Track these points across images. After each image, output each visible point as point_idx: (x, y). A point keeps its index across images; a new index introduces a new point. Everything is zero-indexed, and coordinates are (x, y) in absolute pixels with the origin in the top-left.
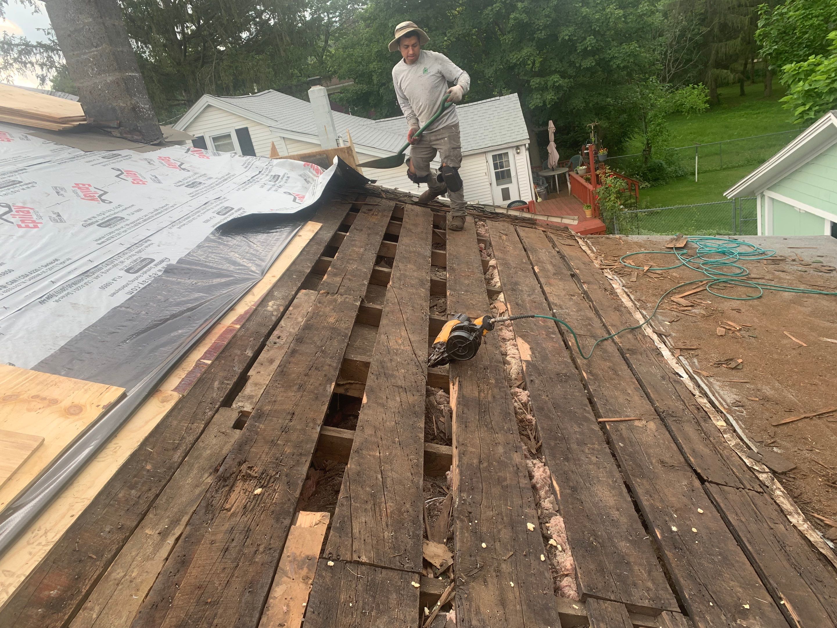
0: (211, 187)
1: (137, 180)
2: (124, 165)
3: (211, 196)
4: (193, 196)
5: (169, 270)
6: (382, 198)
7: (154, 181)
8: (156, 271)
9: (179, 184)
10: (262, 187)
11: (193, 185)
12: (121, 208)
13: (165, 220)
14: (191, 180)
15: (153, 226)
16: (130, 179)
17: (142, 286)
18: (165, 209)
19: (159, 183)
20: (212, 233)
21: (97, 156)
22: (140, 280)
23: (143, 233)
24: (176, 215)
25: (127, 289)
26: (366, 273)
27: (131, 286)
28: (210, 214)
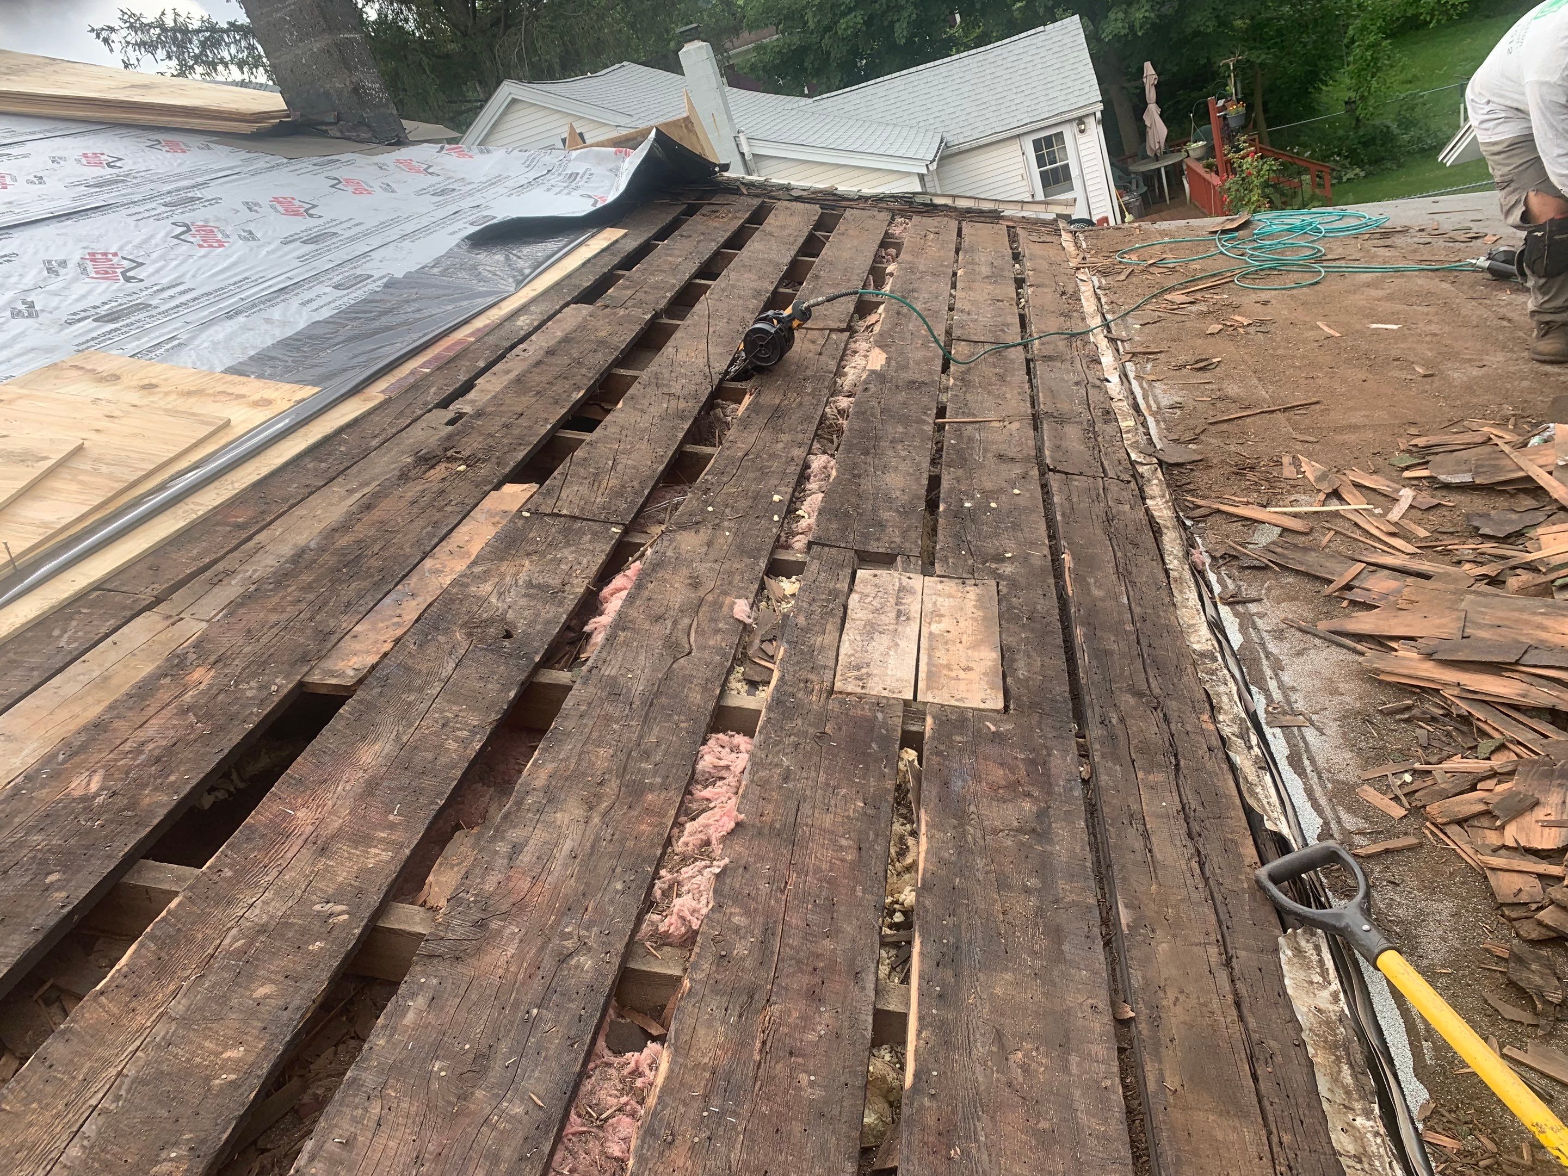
0: (469, 194)
1: (360, 189)
2: (342, 173)
4: (438, 205)
5: (391, 285)
6: (742, 194)
7: (385, 190)
8: (372, 286)
9: (420, 193)
10: (548, 190)
11: (442, 192)
12: (335, 223)
13: (395, 233)
14: (439, 188)
15: (376, 241)
16: (350, 189)
17: (353, 302)
18: (396, 221)
19: (392, 191)
20: (458, 245)
21: (306, 164)
22: (352, 296)
23: (361, 248)
24: (410, 227)
25: (333, 305)
26: (674, 285)
27: (340, 302)
28: (460, 224)
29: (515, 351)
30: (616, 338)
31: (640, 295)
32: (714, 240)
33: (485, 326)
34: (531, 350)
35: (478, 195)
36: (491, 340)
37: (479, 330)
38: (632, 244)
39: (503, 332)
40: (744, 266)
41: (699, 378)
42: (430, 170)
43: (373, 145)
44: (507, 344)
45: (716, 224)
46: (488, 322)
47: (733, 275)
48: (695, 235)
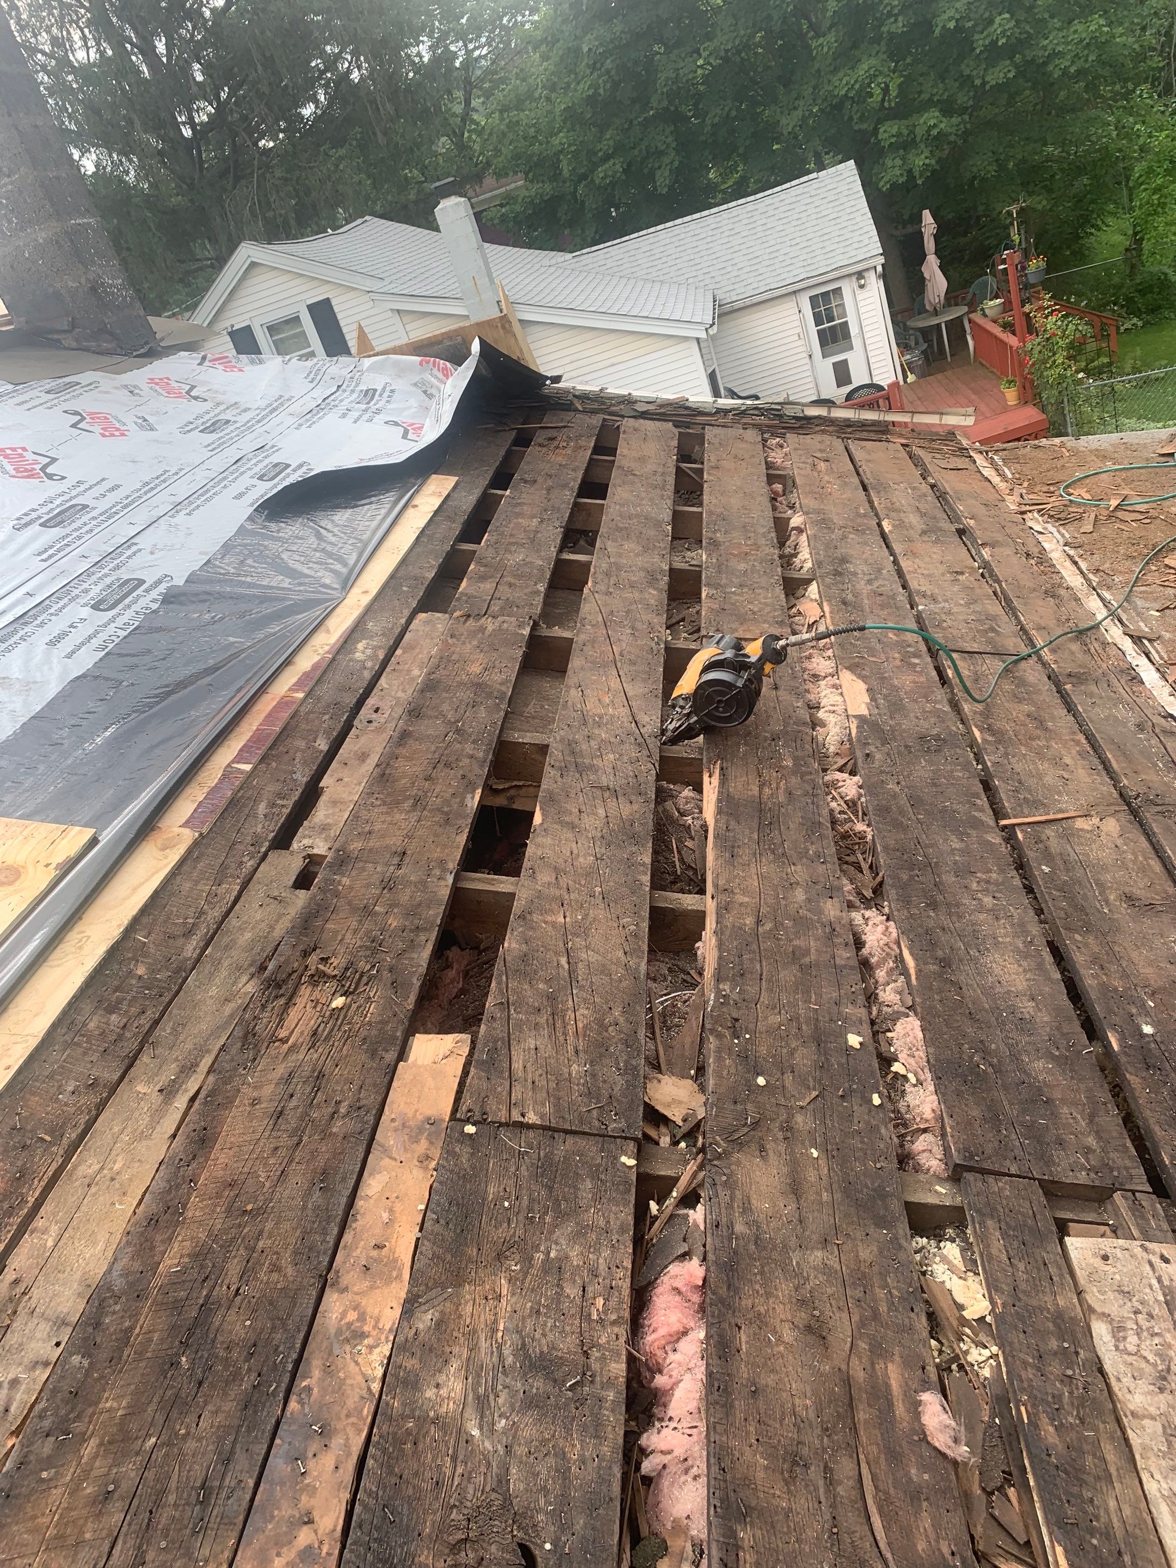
0: (248, 427)
1: (110, 428)
2: (84, 402)
3: (247, 444)
4: (214, 449)
5: (171, 598)
7: (141, 427)
8: (145, 601)
9: (186, 429)
10: (344, 415)
11: (213, 428)
12: (82, 488)
13: (162, 501)
14: (209, 420)
15: (141, 516)
16: (97, 428)
17: (122, 634)
18: (163, 479)
19: (152, 429)
20: (250, 518)
21: (37, 391)
22: (120, 622)
23: (123, 531)
24: (182, 489)
25: (95, 642)
26: (541, 569)
27: (103, 636)
28: (245, 481)
29: (365, 712)
30: (498, 678)
31: (505, 592)
32: (565, 486)
33: (315, 667)
34: (386, 706)
35: (259, 429)
36: (326, 692)
37: (306, 675)
38: (468, 500)
39: (337, 677)
40: (619, 530)
41: (631, 751)
42: (193, 393)
43: (119, 358)
44: (351, 700)
45: (559, 459)
46: (316, 658)
47: (611, 547)
48: (540, 479)
